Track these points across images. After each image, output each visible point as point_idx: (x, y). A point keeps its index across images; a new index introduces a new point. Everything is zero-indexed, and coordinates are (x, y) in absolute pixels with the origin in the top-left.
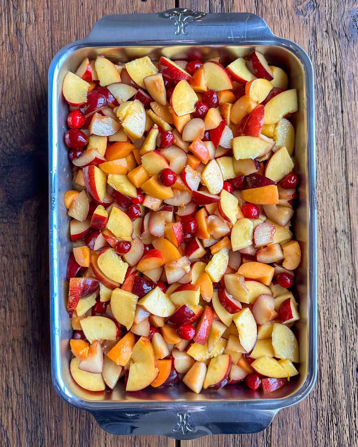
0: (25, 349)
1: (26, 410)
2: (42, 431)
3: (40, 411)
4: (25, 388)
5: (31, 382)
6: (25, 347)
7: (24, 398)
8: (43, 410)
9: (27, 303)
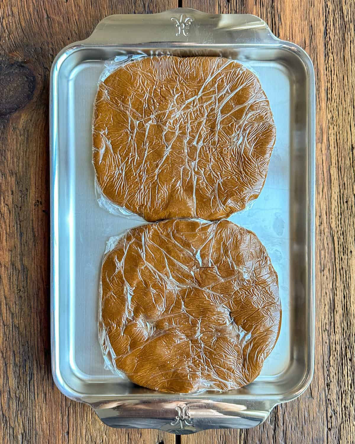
0: (13, 276)
1: (14, 342)
2: (30, 365)
3: (29, 343)
4: (13, 318)
5: (19, 312)
6: (13, 273)
7: (11, 329)
8: (32, 342)
9: (16, 225)
